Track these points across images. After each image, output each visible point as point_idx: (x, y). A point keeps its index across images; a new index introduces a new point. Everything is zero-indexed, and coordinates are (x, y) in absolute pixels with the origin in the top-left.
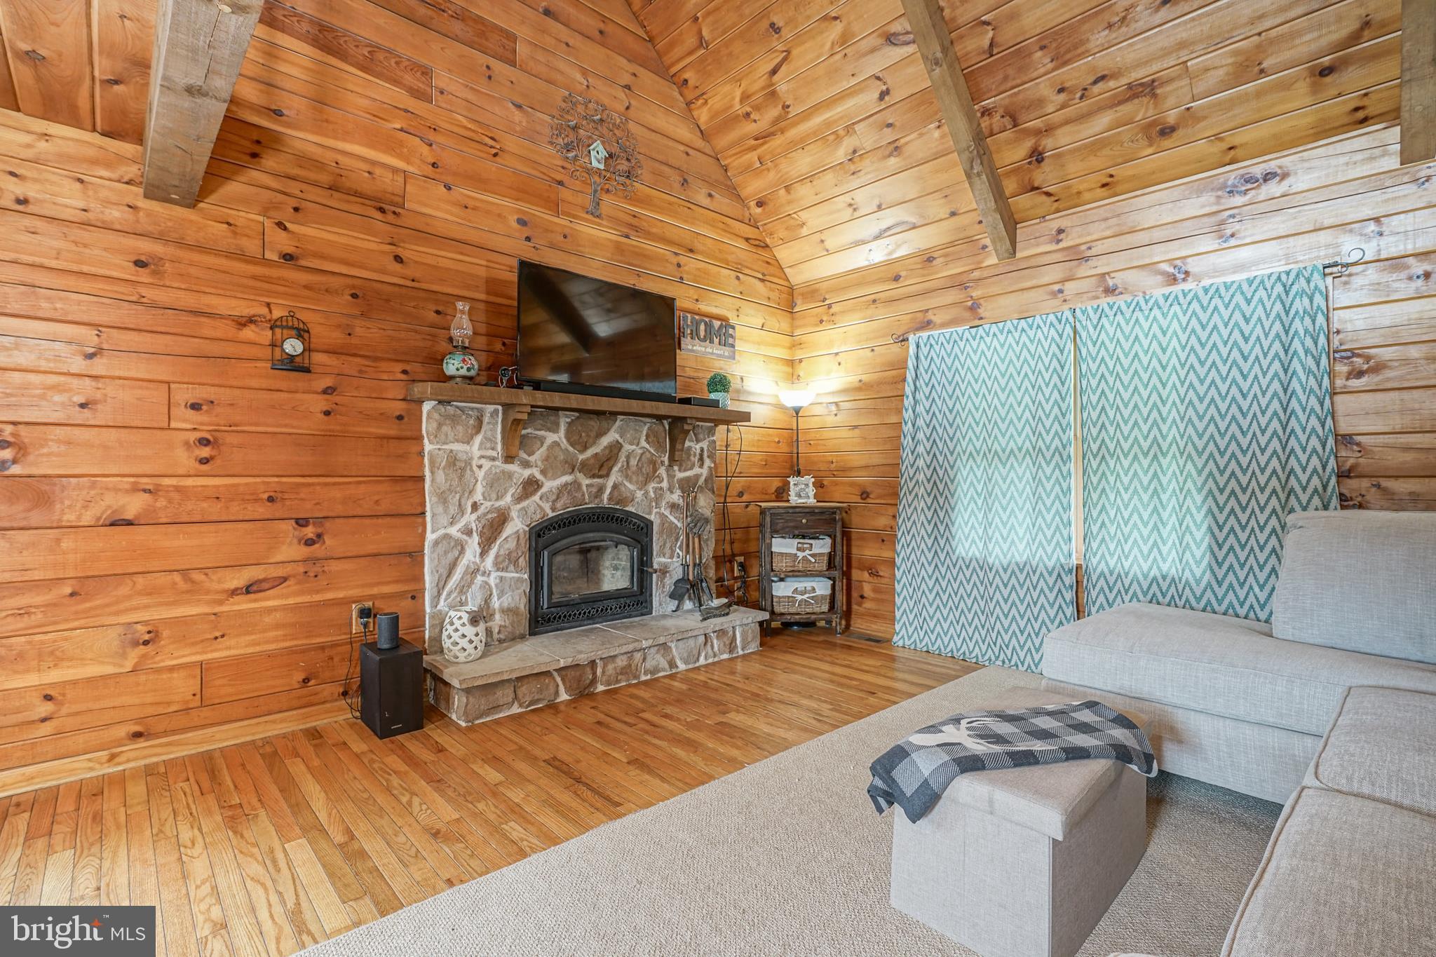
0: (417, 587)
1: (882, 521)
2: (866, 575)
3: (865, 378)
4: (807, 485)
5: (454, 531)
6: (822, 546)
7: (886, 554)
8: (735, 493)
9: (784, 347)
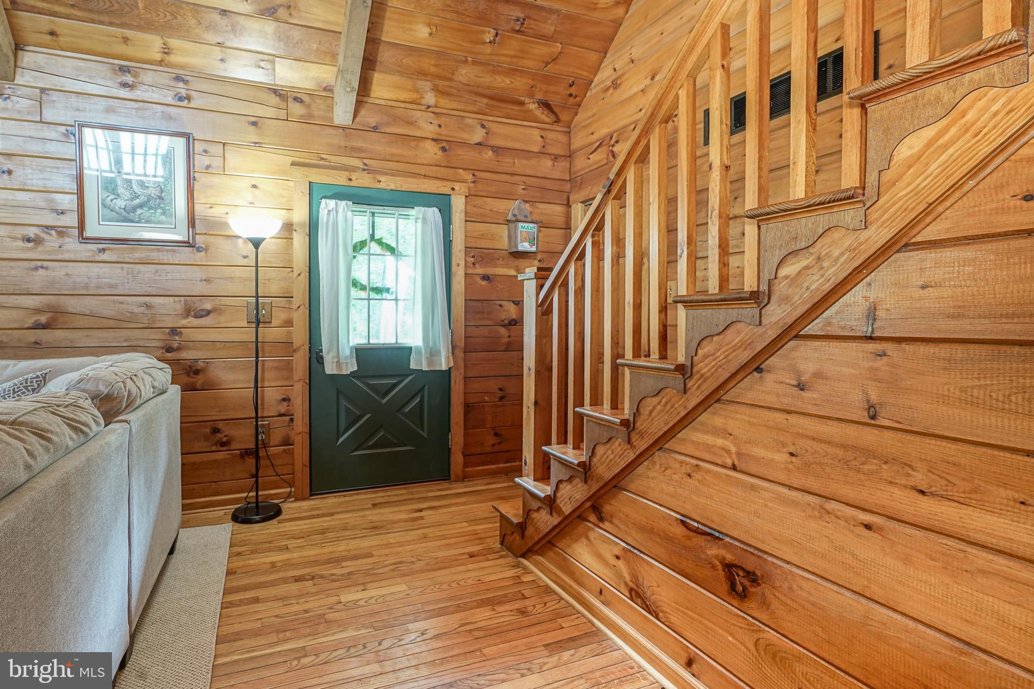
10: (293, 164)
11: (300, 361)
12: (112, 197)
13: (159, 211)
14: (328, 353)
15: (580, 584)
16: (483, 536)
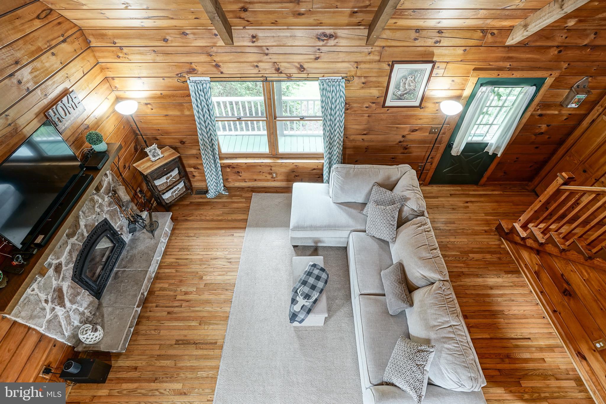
0: (52, 342)
1: (194, 152)
2: (192, 169)
3: (164, 92)
4: (155, 149)
5: (48, 317)
6: (175, 172)
7: (200, 162)
8: (123, 169)
9: (99, 74)
10: (475, 69)
11: (443, 147)
12: (397, 90)
13: (412, 95)
14: (455, 148)
15: (520, 258)
16: (490, 222)
